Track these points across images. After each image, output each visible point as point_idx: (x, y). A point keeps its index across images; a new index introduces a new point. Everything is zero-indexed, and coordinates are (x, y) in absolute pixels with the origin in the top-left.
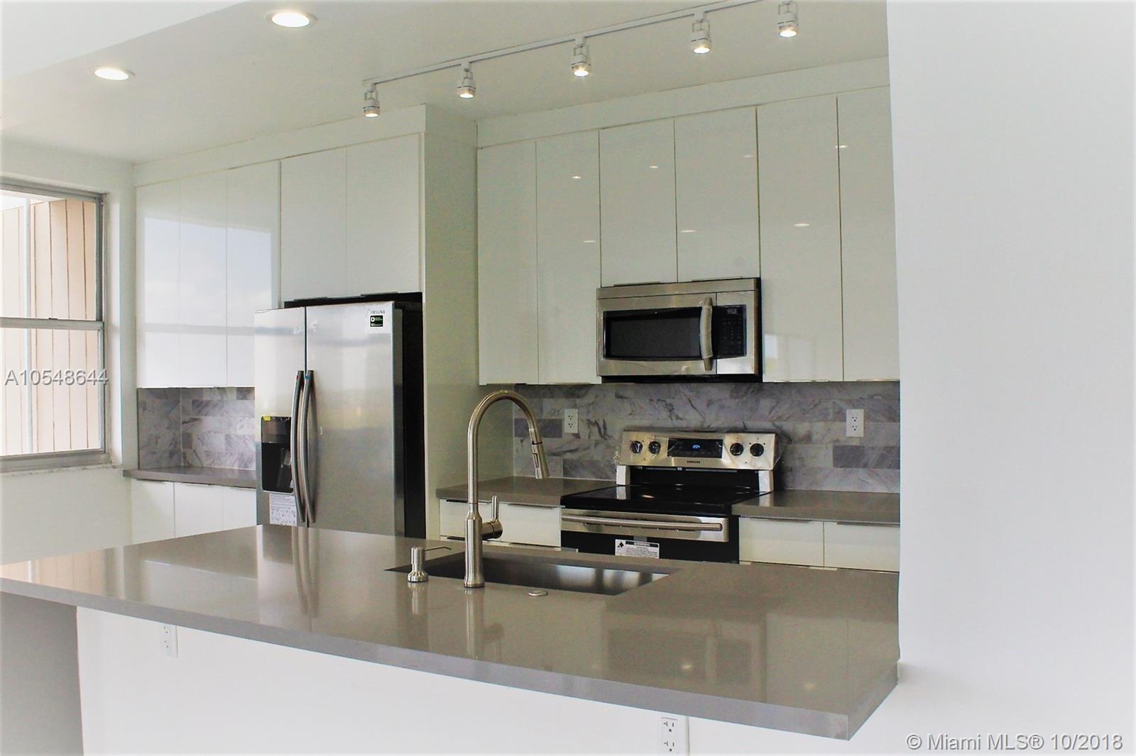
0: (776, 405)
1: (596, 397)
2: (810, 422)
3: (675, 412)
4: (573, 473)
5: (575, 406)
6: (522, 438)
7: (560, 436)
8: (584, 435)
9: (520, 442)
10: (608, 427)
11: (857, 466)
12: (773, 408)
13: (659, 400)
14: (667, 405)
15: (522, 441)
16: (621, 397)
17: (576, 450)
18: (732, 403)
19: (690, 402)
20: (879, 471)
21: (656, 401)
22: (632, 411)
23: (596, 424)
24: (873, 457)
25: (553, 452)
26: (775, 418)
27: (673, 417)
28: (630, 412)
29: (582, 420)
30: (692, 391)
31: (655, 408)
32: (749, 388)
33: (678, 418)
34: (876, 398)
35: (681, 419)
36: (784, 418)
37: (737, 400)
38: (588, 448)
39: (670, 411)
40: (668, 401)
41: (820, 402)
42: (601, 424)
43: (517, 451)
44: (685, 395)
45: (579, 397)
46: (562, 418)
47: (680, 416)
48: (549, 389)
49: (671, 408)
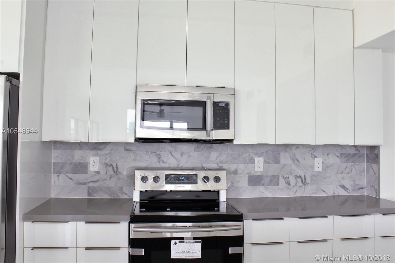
0: (219, 155)
1: (111, 150)
2: (237, 164)
3: (161, 158)
4: (95, 195)
5: (97, 155)
6: (58, 174)
7: (86, 173)
8: (103, 172)
9: (57, 177)
10: (119, 166)
11: (259, 185)
12: (218, 157)
13: (152, 152)
14: (157, 155)
15: (58, 176)
16: (128, 150)
17: (97, 181)
18: (195, 154)
19: (171, 153)
20: (269, 187)
21: (150, 152)
22: (135, 158)
23: (111, 165)
24: (267, 181)
25: (81, 182)
26: (219, 162)
27: (161, 162)
28: (134, 159)
29: (101, 163)
30: (172, 147)
31: (150, 156)
32: (205, 147)
33: (163, 162)
34: (269, 152)
35: (166, 163)
36: (224, 162)
37: (199, 153)
38: (105, 180)
39: (159, 158)
40: (158, 153)
41: (242, 154)
42: (114, 166)
43: (55, 182)
44: (168, 149)
45: (99, 149)
46: (88, 161)
47: (165, 161)
48: (79, 144)
49: (159, 157)
